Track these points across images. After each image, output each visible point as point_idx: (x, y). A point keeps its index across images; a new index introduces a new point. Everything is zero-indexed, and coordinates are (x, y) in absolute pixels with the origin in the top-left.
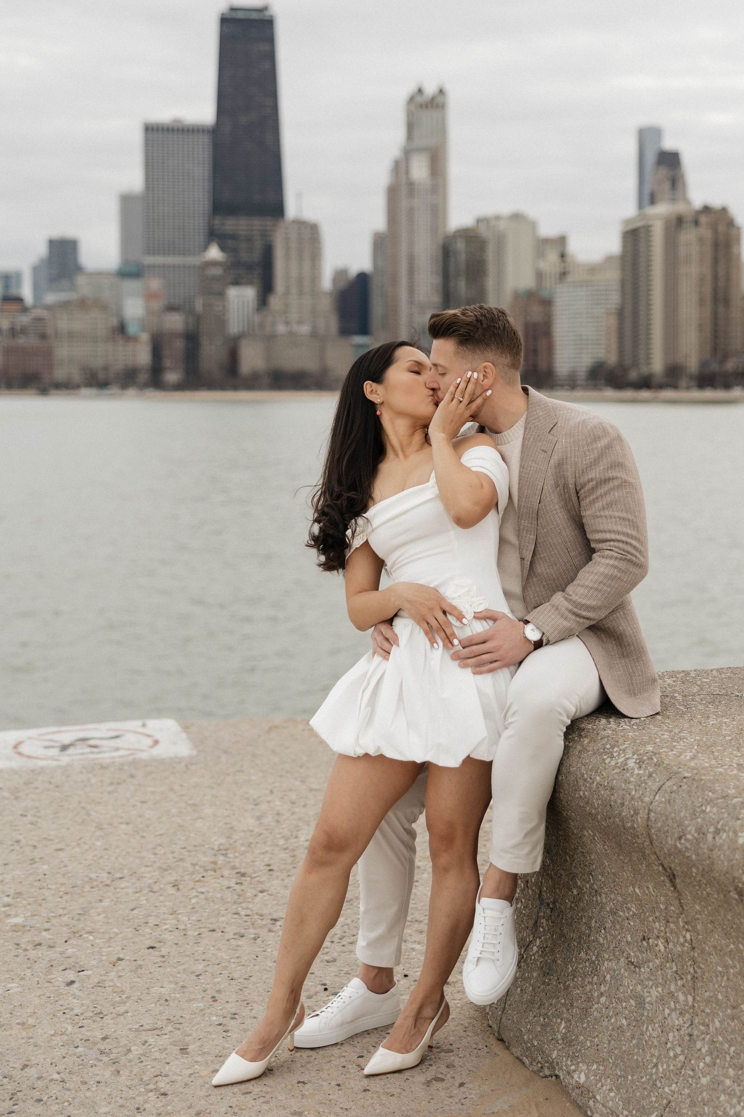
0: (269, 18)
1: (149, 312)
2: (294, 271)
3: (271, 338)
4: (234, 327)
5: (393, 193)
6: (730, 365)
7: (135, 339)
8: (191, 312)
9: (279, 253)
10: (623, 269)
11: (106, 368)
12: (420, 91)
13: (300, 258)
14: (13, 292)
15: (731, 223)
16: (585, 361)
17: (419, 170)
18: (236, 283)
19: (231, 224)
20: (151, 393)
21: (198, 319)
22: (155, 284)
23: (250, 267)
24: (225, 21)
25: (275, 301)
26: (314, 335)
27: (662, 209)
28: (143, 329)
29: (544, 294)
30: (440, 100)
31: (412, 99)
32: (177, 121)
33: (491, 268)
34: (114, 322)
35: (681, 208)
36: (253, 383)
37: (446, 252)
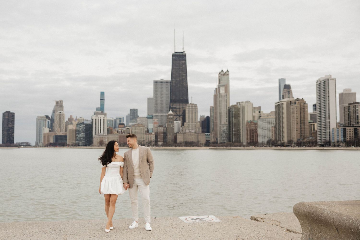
0: (185, 54)
1: (155, 127)
2: (190, 117)
3: (185, 133)
4: (175, 131)
5: (215, 97)
6: (305, 140)
7: (151, 134)
8: (165, 127)
9: (187, 112)
10: (276, 115)
11: (144, 141)
12: (222, 71)
13: (192, 114)
14: (122, 123)
15: (305, 103)
16: (266, 139)
17: (222, 91)
18: (176, 120)
19: (175, 105)
20: (155, 147)
21: (167, 128)
22: (156, 120)
23: (180, 116)
24: (173, 55)
25: (186, 124)
26: (195, 132)
27: (286, 100)
28: (153, 131)
29: (256, 122)
30: (227, 73)
31: (220, 73)
32: (161, 80)
33: (241, 115)
34: (146, 129)
35: (291, 99)
36: (180, 145)
37: (229, 111)
